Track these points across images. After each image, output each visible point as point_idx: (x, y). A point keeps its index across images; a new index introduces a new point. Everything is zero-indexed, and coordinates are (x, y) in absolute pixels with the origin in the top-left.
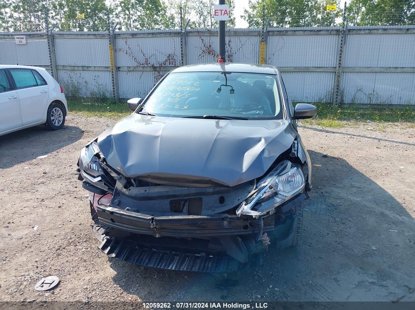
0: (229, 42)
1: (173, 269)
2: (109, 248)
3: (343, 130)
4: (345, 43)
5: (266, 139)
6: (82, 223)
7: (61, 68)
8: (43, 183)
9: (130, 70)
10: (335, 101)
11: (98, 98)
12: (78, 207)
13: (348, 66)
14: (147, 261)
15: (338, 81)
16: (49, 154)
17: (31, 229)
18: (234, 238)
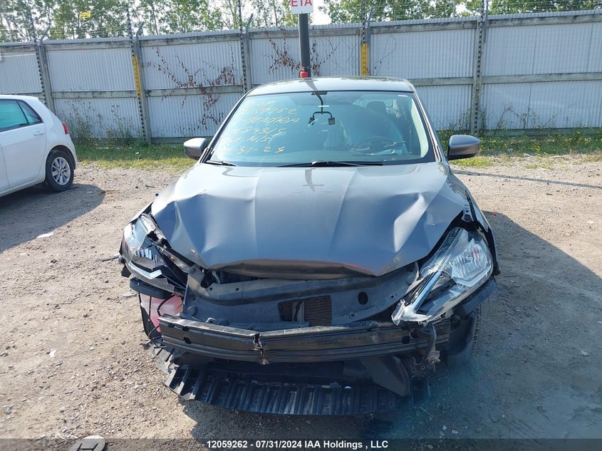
0: (314, 45)
1: (292, 413)
2: (182, 384)
3: (491, 170)
4: (485, 41)
5: (426, 195)
6: (127, 341)
7: (59, 95)
8: (53, 278)
9: (166, 94)
10: (473, 126)
11: (119, 139)
12: (115, 315)
13: (490, 75)
14: (247, 402)
15: (477, 97)
16: (56, 230)
17: (45, 357)
18: (387, 359)
